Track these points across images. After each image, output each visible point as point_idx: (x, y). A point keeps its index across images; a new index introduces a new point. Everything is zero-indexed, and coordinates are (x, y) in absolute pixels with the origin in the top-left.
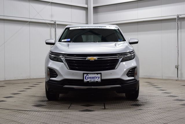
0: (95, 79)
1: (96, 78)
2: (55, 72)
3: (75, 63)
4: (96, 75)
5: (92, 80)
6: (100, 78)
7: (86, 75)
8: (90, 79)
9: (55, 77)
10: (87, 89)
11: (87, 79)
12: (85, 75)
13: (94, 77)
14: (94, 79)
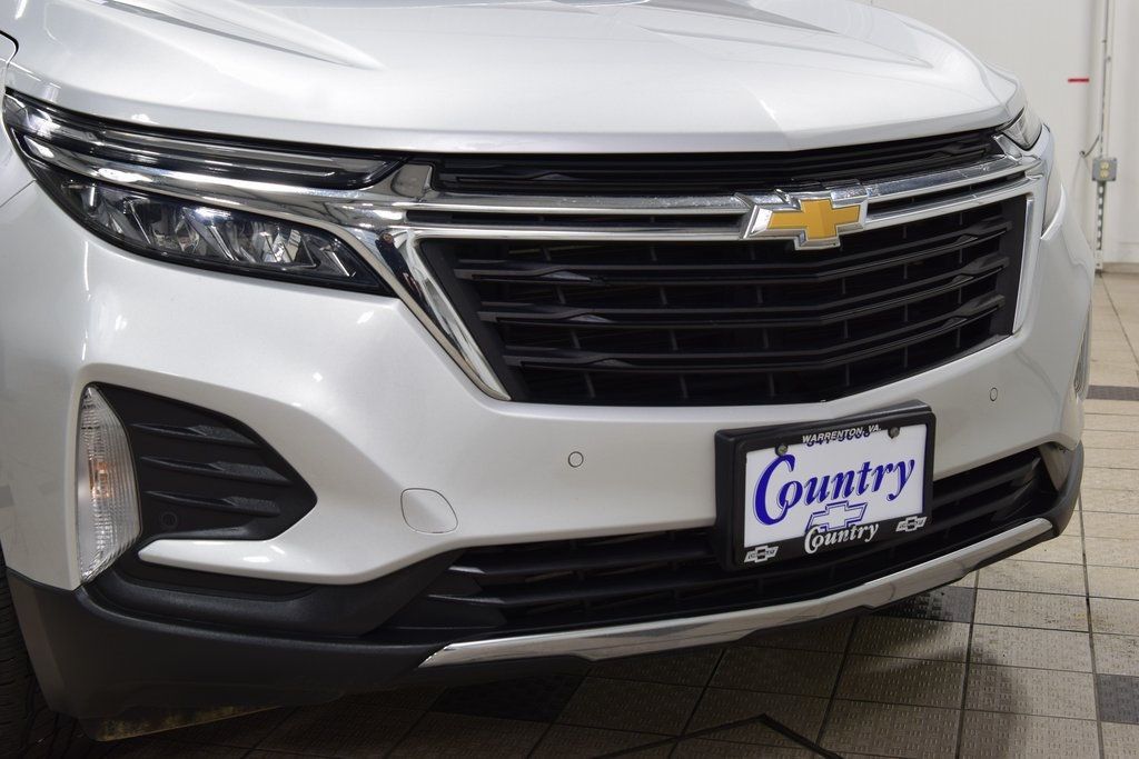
0: (868, 495)
1: (871, 479)
2: (259, 450)
3: (576, 295)
4: (878, 448)
5: (837, 518)
6: (916, 479)
7: (769, 455)
8: (817, 506)
9: (267, 528)
10: (759, 639)
11: (773, 509)
12: (757, 462)
13: (857, 468)
14: (854, 498)
